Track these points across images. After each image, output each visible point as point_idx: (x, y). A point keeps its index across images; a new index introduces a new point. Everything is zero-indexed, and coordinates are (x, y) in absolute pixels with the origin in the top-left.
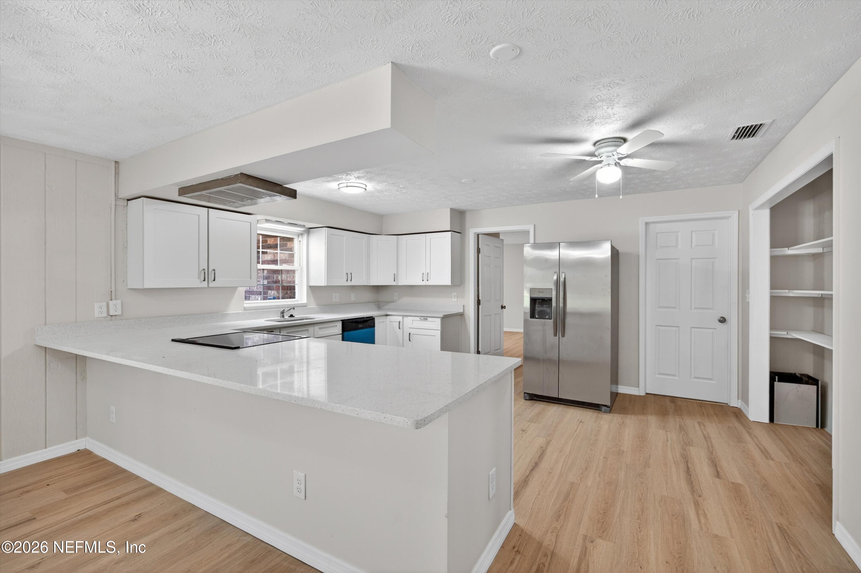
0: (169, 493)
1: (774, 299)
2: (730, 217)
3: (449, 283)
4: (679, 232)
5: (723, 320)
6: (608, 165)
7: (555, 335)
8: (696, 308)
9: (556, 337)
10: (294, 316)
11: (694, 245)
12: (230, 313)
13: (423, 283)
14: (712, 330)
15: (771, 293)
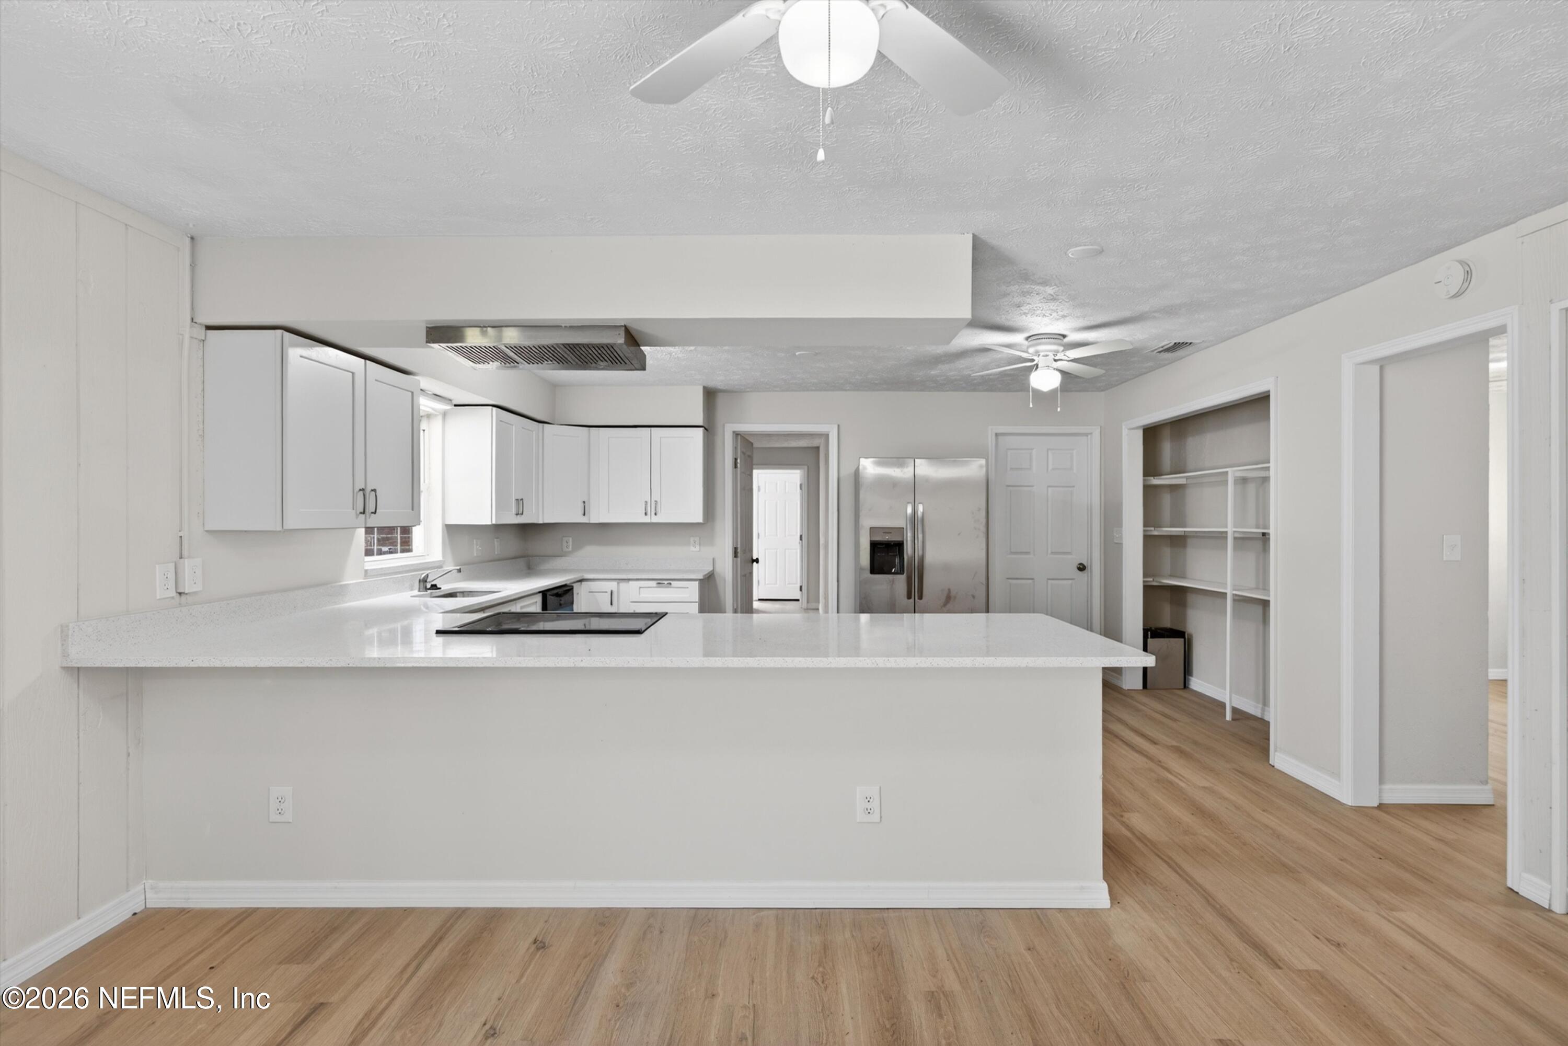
0: (528, 912)
1: (1147, 538)
2: (1091, 434)
3: (700, 520)
4: (1032, 449)
5: (1082, 568)
6: (1047, 368)
7: (909, 597)
8: (1052, 553)
9: (911, 600)
10: (438, 586)
11: (1050, 467)
12: (348, 584)
13: (647, 520)
14: (1070, 582)
15: (1144, 531)
